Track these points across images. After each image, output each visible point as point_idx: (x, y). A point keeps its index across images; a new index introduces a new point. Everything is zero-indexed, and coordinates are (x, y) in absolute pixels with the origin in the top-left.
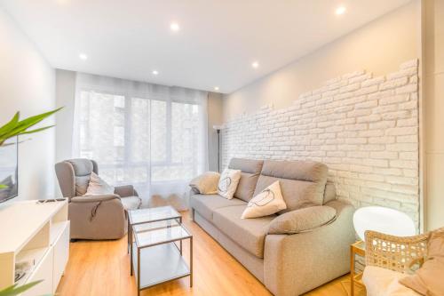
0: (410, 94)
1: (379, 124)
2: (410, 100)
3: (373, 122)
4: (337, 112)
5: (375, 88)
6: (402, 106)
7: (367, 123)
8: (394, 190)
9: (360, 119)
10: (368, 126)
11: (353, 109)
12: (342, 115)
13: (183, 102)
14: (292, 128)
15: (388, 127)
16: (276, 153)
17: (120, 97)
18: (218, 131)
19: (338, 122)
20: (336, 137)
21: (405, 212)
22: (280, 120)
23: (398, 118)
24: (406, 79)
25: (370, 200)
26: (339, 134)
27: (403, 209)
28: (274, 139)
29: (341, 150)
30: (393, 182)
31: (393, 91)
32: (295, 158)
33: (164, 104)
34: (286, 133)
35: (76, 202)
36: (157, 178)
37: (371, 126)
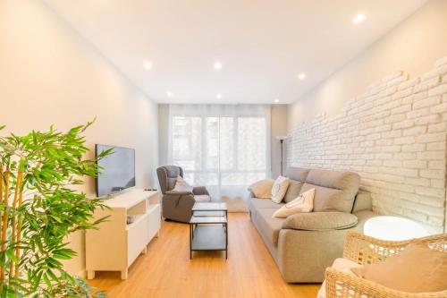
0: (442, 96)
1: (412, 130)
2: (441, 102)
3: (407, 128)
4: (376, 119)
5: (409, 91)
6: (433, 110)
7: (402, 129)
8: (422, 202)
9: (395, 126)
10: (402, 133)
11: (390, 115)
12: (380, 122)
13: (248, 116)
14: (339, 136)
15: (420, 133)
16: (327, 162)
17: (197, 118)
18: (282, 141)
19: (377, 129)
20: (375, 145)
21: (431, 225)
22: (331, 128)
23: (429, 124)
24: (438, 78)
25: (401, 212)
26: (377, 142)
27: (430, 222)
28: (325, 148)
29: (379, 159)
30: (422, 194)
31: (425, 93)
32: (341, 167)
33: (231, 120)
34: (335, 142)
35: (169, 194)
36: (225, 183)
37: (405, 132)
